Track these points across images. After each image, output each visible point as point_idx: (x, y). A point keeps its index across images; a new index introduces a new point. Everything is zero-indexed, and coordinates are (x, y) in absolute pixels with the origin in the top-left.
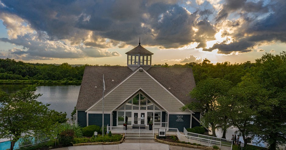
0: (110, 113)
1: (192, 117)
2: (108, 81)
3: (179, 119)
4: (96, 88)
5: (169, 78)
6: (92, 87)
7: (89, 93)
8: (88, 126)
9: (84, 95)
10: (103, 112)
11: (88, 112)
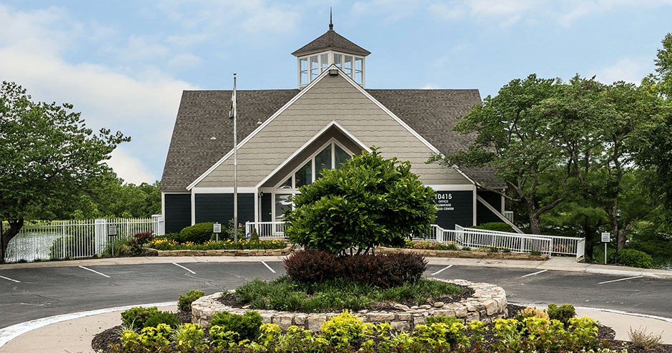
0: (254, 190)
1: (477, 201)
2: (247, 123)
3: (442, 205)
4: (213, 140)
5: (414, 114)
6: (202, 139)
7: (195, 153)
8: (193, 223)
9: (183, 158)
10: (235, 190)
11: (195, 189)
